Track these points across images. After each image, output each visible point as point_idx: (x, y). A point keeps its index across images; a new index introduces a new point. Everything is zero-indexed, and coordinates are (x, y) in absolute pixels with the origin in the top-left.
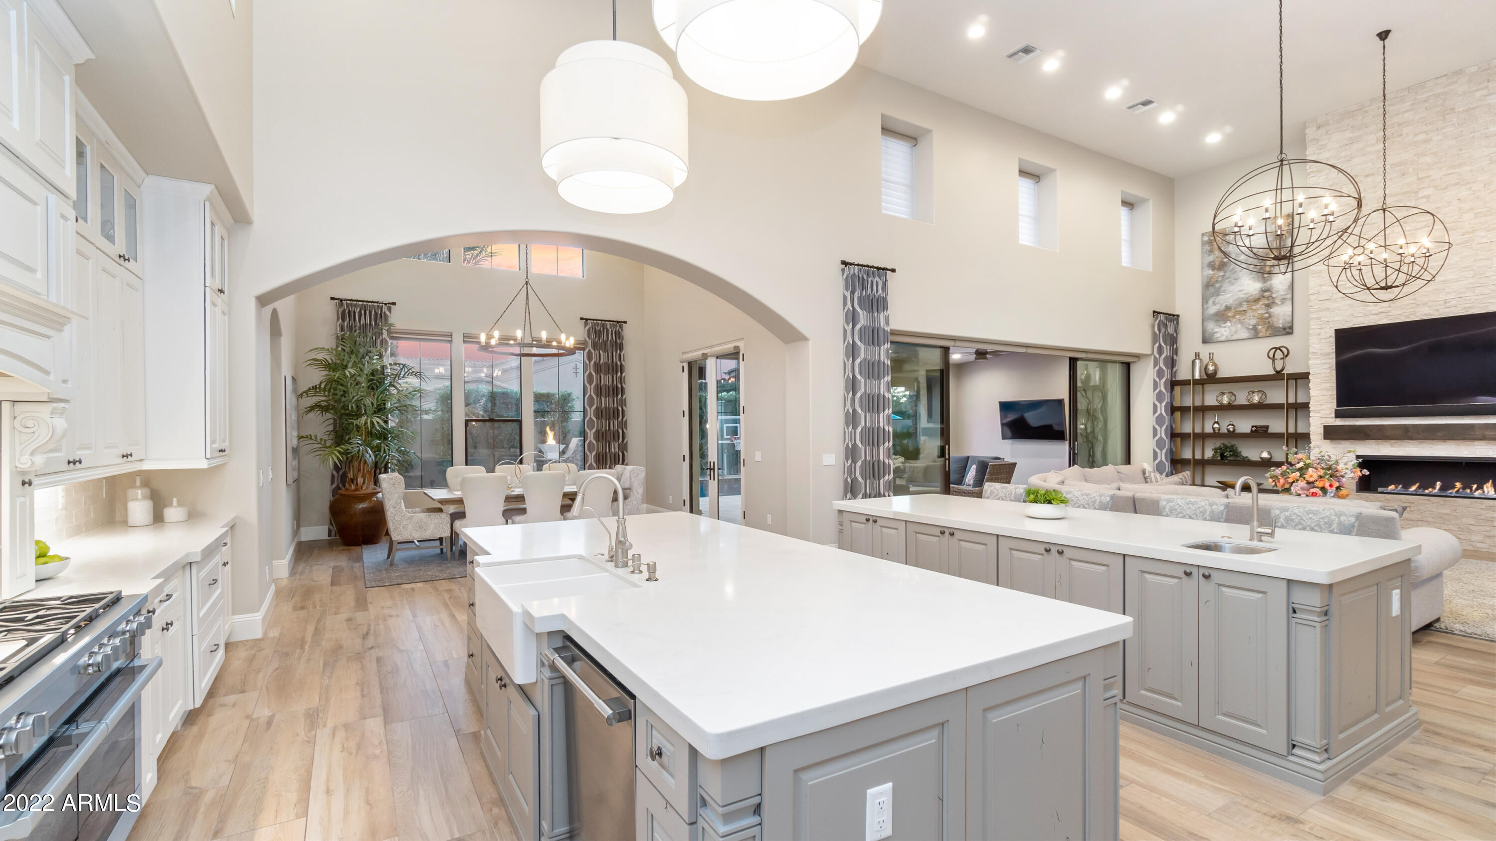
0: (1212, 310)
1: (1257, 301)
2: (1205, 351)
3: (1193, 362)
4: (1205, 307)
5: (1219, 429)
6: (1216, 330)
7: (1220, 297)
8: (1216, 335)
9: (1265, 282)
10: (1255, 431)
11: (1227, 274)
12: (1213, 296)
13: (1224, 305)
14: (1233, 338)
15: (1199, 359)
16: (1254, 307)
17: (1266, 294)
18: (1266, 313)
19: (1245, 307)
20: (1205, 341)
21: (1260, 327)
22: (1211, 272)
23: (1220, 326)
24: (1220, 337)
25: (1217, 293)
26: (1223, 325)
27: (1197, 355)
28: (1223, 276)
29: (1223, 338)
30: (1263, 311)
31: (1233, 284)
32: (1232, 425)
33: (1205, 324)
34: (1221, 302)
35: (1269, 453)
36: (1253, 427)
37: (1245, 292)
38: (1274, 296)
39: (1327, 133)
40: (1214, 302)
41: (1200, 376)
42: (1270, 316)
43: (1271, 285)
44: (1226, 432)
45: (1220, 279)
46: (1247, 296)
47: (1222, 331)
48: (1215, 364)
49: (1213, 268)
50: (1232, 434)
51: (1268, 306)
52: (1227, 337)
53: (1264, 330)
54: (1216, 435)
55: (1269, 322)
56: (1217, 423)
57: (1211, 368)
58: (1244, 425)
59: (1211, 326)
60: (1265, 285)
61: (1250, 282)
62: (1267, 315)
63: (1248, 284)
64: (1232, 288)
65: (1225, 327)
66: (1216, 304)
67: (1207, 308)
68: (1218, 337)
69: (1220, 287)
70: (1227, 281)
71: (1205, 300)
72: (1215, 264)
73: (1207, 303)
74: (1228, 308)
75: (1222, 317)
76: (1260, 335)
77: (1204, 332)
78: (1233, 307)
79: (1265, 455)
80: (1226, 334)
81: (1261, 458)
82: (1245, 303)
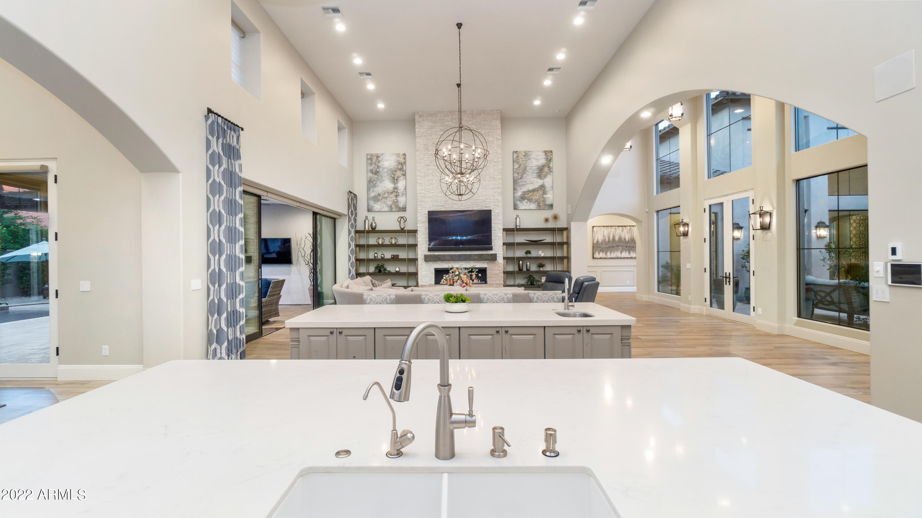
0: (372, 195)
1: (392, 193)
2: (370, 216)
3: (365, 221)
4: (369, 193)
5: (377, 256)
6: (374, 205)
7: (376, 188)
8: (375, 208)
9: (395, 184)
10: (393, 258)
11: (379, 177)
12: (372, 187)
13: (377, 193)
14: (382, 210)
15: (367, 220)
16: (391, 196)
17: (396, 190)
18: (396, 200)
19: (386, 195)
20: (369, 210)
21: (393, 206)
22: (371, 175)
23: (376, 203)
24: (376, 209)
25: (374, 186)
26: (377, 203)
27: (366, 217)
28: (377, 178)
29: (377, 210)
30: (394, 199)
31: (381, 183)
32: (383, 254)
33: (369, 201)
34: (376, 191)
35: (399, 268)
36: (392, 255)
37: (387, 188)
38: (399, 192)
39: (423, 120)
40: (373, 191)
41: (368, 229)
42: (397, 201)
43: (398, 186)
44: (381, 258)
45: (375, 179)
46: (387, 190)
47: (377, 206)
48: (375, 223)
49: (372, 173)
50: (383, 259)
51: (396, 196)
52: (379, 209)
53: (395, 208)
54: (375, 260)
55: (397, 204)
56: (376, 253)
57: (374, 225)
58: (388, 255)
59: (371, 203)
60: (395, 185)
61: (389, 183)
62: (396, 201)
63: (388, 184)
64: (381, 185)
65: (378, 204)
66: (374, 192)
67: (370, 193)
68: (374, 209)
69: (376, 183)
70: (379, 180)
71: (369, 189)
72: (373, 171)
73: (370, 191)
74: (379, 195)
75: (376, 199)
76: (393, 210)
77: (368, 205)
78: (382, 194)
79: (397, 269)
80: (378, 208)
81: (396, 271)
82: (387, 193)
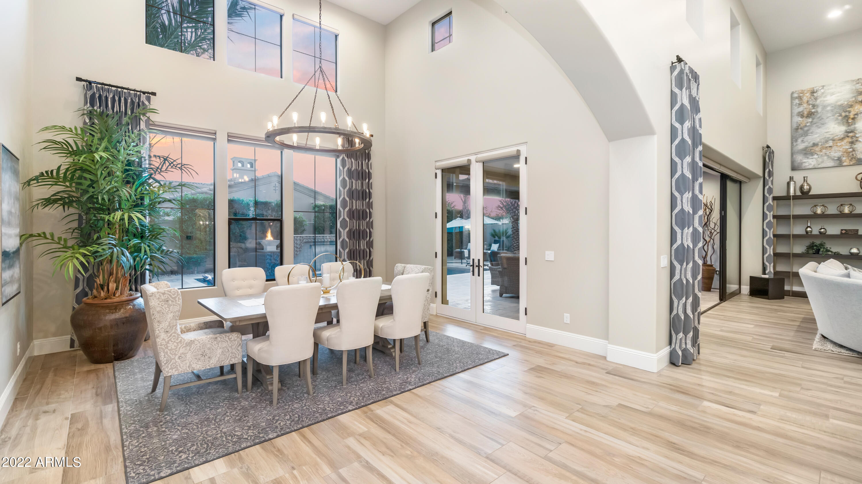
0: (801, 146)
1: (842, 139)
2: (798, 176)
3: (788, 184)
4: (795, 144)
5: (811, 231)
6: (805, 161)
7: (808, 137)
8: (804, 165)
9: (849, 126)
10: (845, 233)
11: (815, 120)
12: (802, 136)
13: (812, 143)
14: (820, 166)
15: (793, 181)
16: (839, 144)
17: (851, 134)
18: (850, 148)
19: (831, 143)
20: (793, 169)
21: (844, 158)
22: (800, 119)
23: (808, 158)
24: (808, 166)
25: (806, 134)
26: (811, 157)
27: (791, 178)
28: (812, 122)
29: (811, 167)
30: (847, 147)
31: (819, 127)
32: (824, 229)
33: (794, 156)
34: (809, 141)
35: (858, 249)
36: (842, 230)
37: (830, 133)
38: (857, 136)
40: (802, 141)
41: (795, 193)
42: (854, 150)
43: (855, 128)
44: (819, 234)
45: (808, 125)
46: (832, 136)
47: (810, 162)
48: (808, 184)
49: (802, 116)
50: (822, 235)
51: (852, 143)
52: (814, 165)
53: (848, 161)
54: (808, 235)
55: (853, 155)
56: (810, 227)
57: (806, 187)
58: (833, 229)
59: (799, 158)
60: (849, 128)
61: (836, 126)
62: (851, 150)
63: (834, 128)
64: (819, 131)
65: (812, 158)
66: (804, 142)
67: (797, 145)
68: (805, 166)
69: (808, 130)
70: (815, 125)
71: (794, 140)
72: (803, 114)
73: (796, 141)
74: (815, 145)
75: (808, 152)
76: (845, 164)
77: (793, 162)
78: (820, 144)
79: (854, 251)
80: (813, 163)
81: (850, 253)
82: (831, 141)
